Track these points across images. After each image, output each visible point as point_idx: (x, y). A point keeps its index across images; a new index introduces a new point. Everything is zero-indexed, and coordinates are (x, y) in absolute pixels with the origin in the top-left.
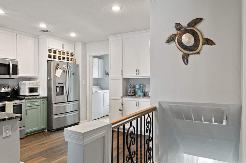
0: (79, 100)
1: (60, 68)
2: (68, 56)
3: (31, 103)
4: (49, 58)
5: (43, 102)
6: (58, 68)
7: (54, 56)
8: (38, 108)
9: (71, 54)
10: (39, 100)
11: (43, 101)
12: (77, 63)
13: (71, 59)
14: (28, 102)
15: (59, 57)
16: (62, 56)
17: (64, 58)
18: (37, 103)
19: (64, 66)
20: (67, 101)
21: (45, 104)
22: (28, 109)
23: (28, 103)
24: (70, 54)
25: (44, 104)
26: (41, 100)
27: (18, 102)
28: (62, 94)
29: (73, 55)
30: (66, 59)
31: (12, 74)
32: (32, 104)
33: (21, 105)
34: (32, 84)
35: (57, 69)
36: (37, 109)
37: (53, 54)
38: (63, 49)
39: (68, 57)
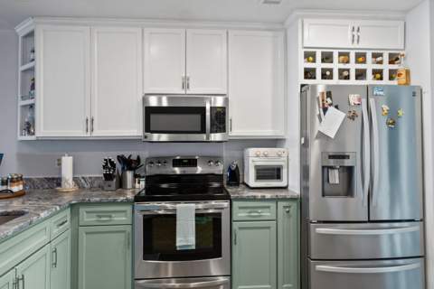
0: (423, 220)
1: (336, 107)
2: (381, 62)
3: (250, 212)
4: (306, 77)
5: (288, 212)
6: (331, 105)
7: (322, 69)
8: (269, 228)
9: (391, 55)
10: (273, 205)
11: (285, 207)
12: (413, 83)
13: (392, 74)
14: (240, 208)
15: (341, 71)
16: (353, 67)
17: (361, 75)
18: (267, 214)
19: (353, 99)
20: (367, 220)
21: (291, 220)
22: (240, 228)
23: (241, 210)
24: (386, 58)
25: (289, 217)
26: (281, 204)
27: (212, 206)
28: (349, 191)
29: (397, 59)
30: (369, 74)
31: (211, 132)
32: (253, 214)
33: (220, 214)
34: (266, 156)
35: (325, 110)
36: (268, 230)
37: (319, 66)
38: (355, 45)
39: (378, 67)
